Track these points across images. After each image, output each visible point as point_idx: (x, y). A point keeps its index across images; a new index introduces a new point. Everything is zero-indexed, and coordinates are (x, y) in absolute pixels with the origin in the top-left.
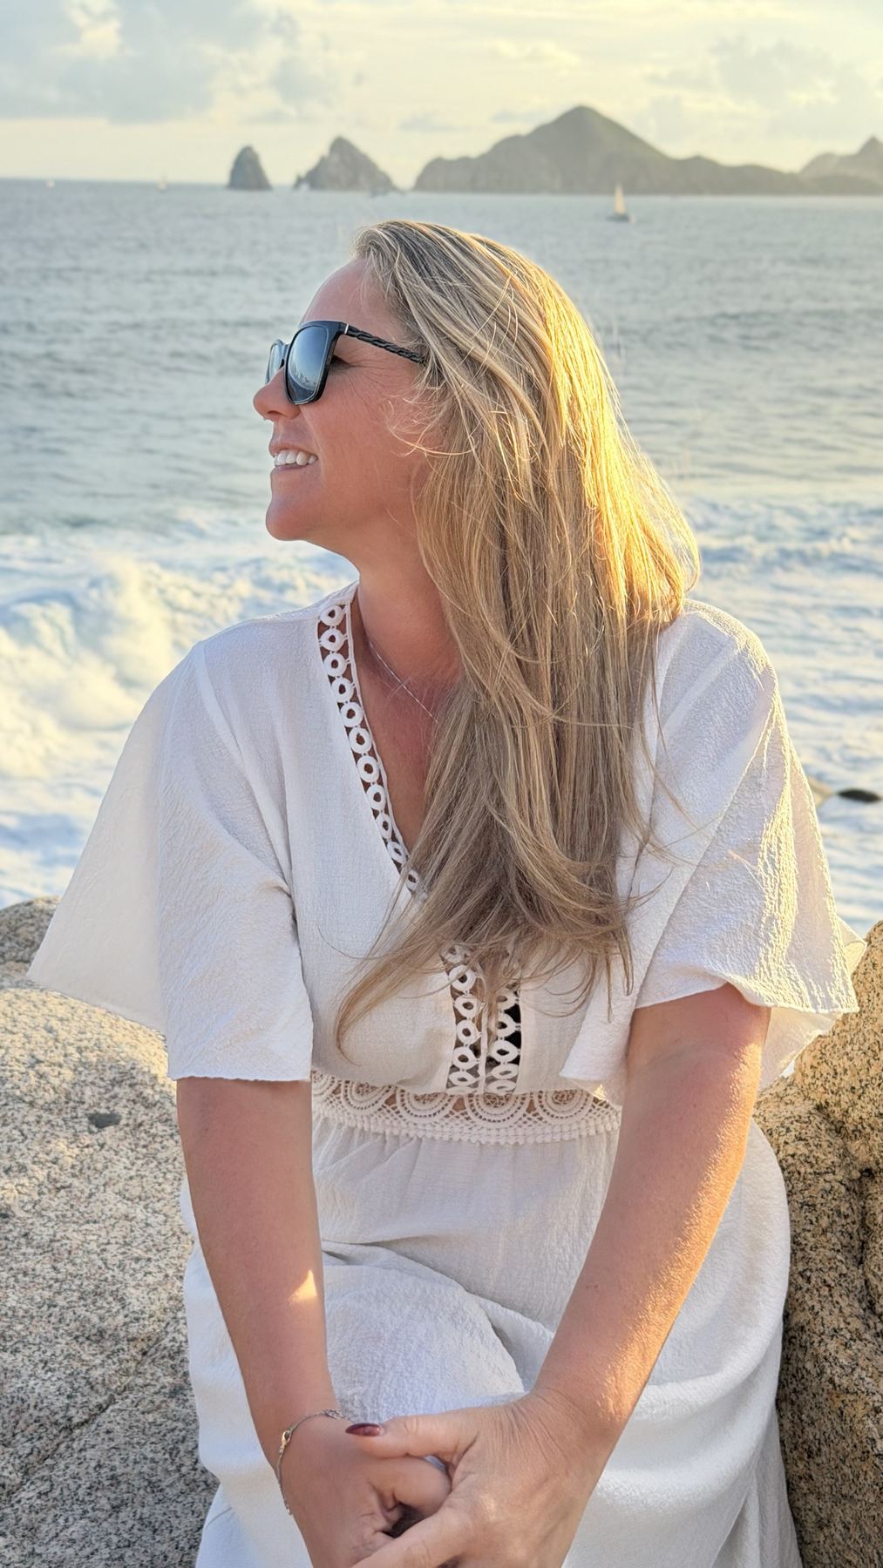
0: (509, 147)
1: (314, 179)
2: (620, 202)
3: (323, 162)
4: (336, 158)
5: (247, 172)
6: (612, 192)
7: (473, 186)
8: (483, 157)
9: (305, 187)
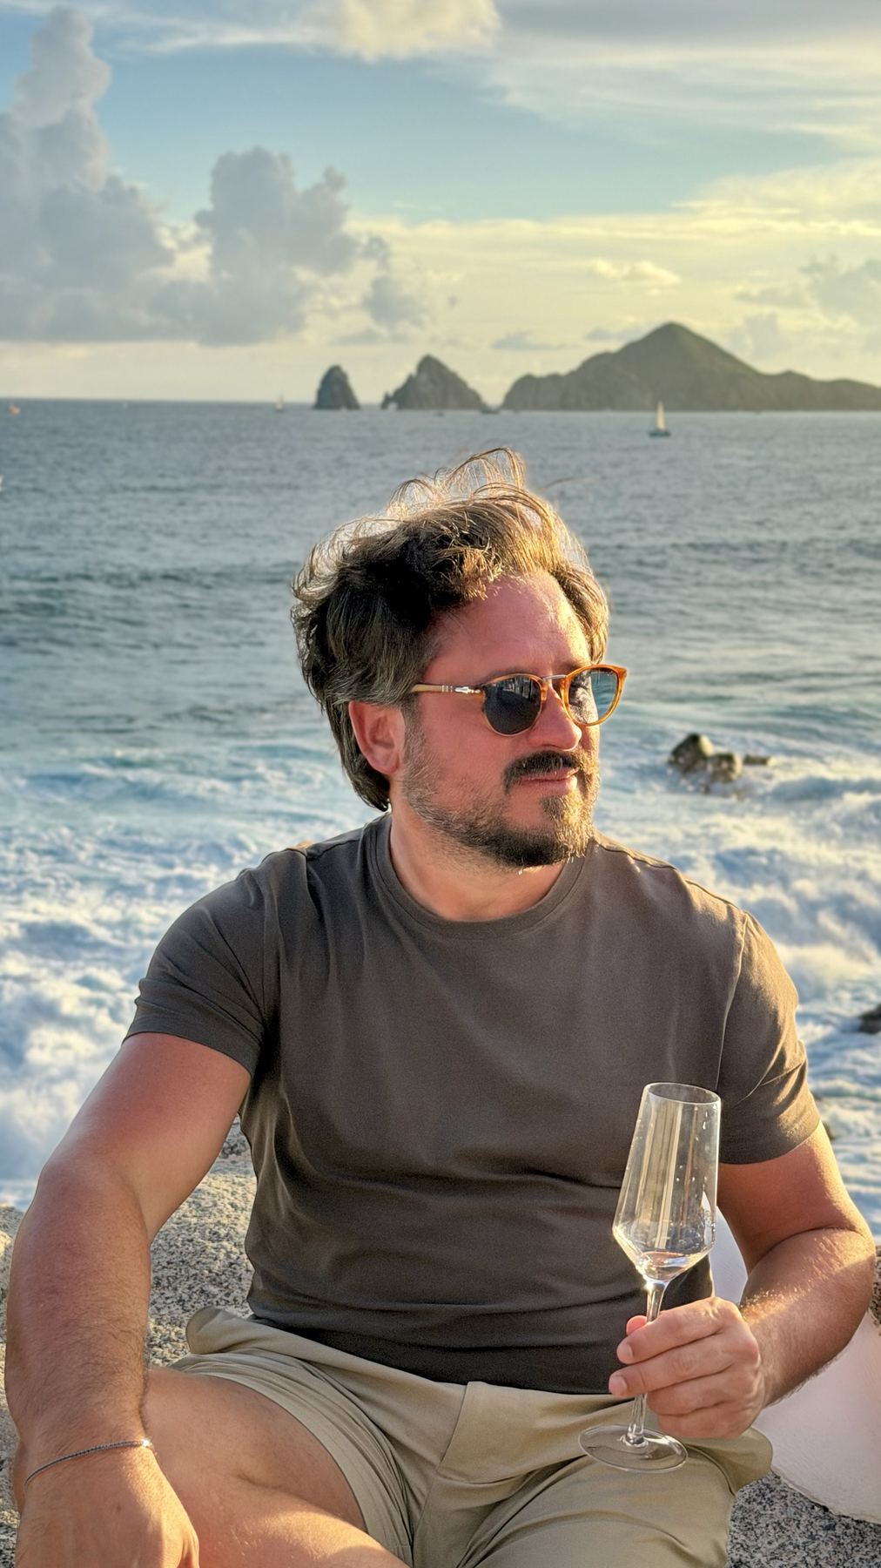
0: (598, 364)
1: (404, 398)
2: (661, 420)
3: (411, 381)
4: (424, 377)
5: (334, 390)
6: (654, 408)
7: (563, 405)
8: (572, 374)
9: (393, 406)
